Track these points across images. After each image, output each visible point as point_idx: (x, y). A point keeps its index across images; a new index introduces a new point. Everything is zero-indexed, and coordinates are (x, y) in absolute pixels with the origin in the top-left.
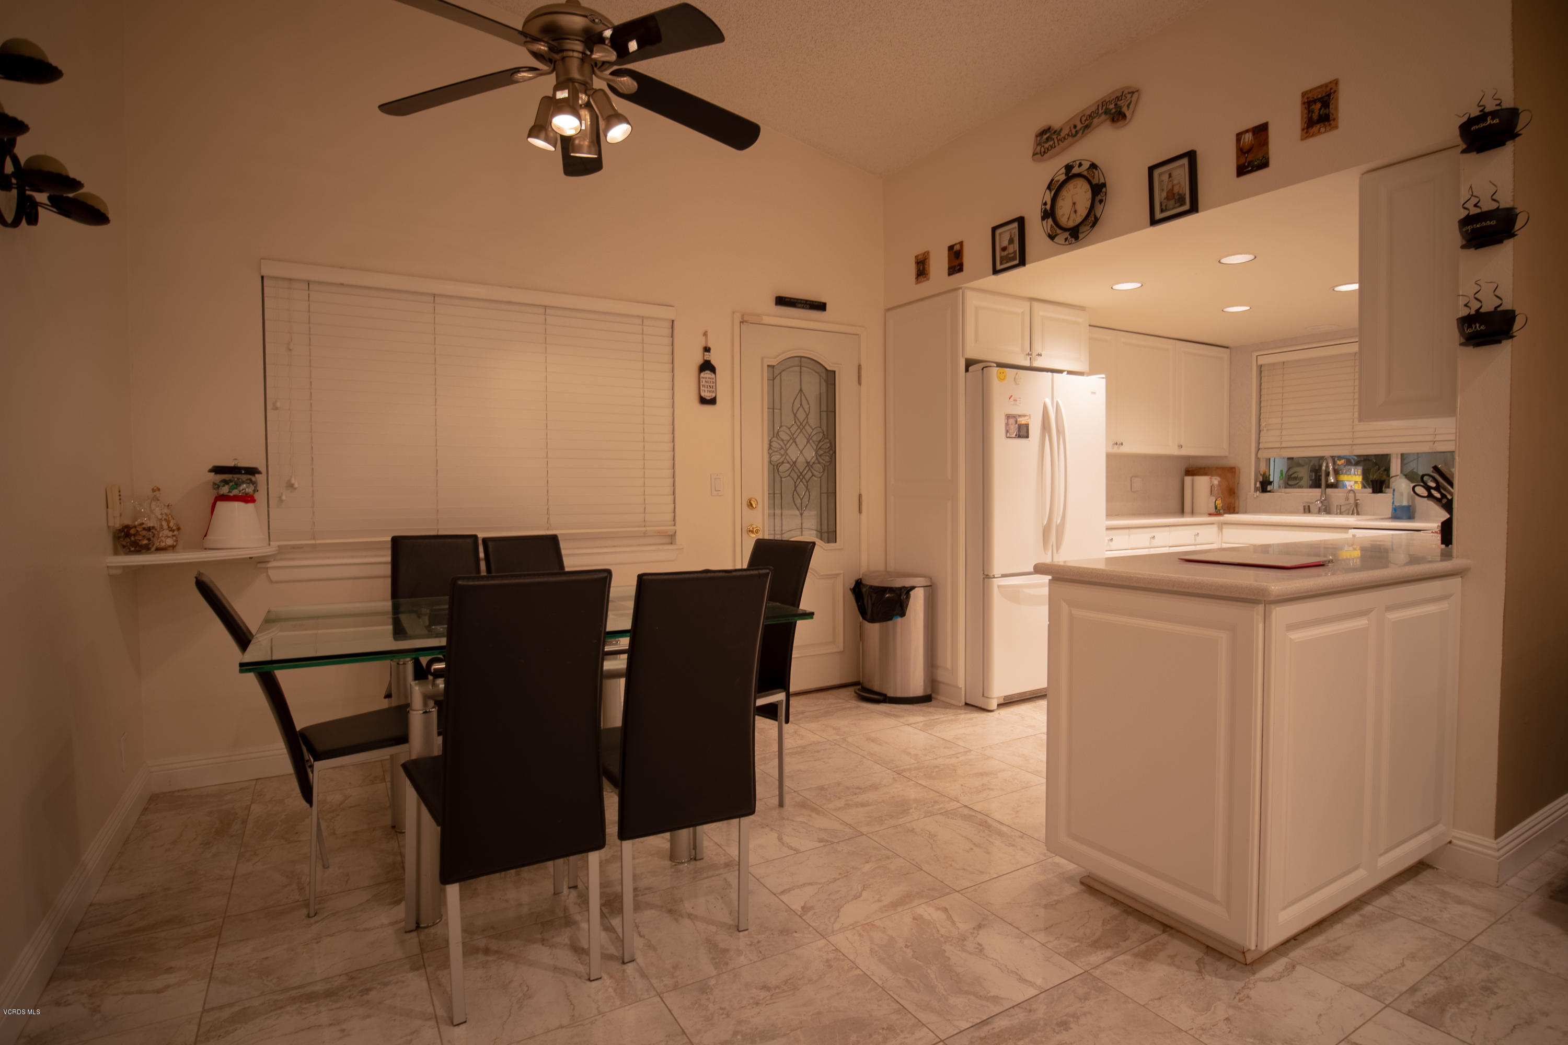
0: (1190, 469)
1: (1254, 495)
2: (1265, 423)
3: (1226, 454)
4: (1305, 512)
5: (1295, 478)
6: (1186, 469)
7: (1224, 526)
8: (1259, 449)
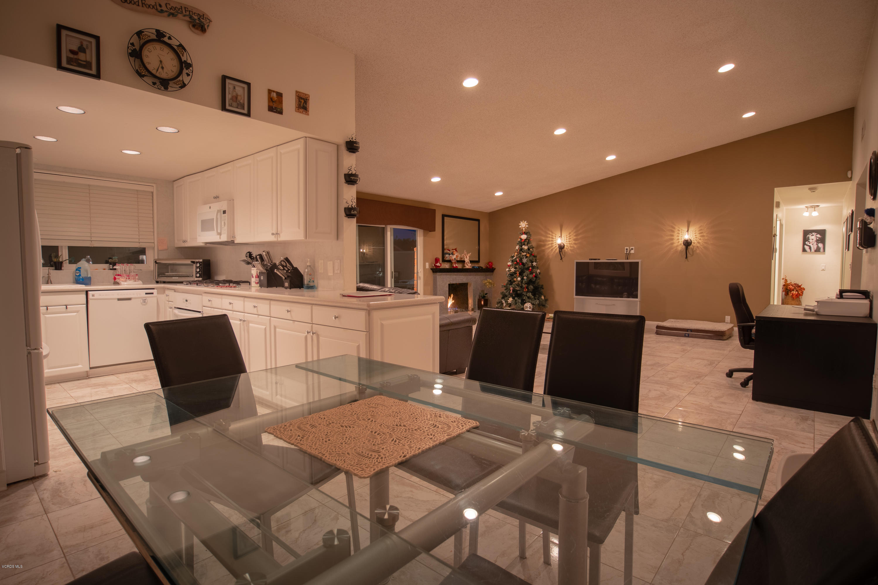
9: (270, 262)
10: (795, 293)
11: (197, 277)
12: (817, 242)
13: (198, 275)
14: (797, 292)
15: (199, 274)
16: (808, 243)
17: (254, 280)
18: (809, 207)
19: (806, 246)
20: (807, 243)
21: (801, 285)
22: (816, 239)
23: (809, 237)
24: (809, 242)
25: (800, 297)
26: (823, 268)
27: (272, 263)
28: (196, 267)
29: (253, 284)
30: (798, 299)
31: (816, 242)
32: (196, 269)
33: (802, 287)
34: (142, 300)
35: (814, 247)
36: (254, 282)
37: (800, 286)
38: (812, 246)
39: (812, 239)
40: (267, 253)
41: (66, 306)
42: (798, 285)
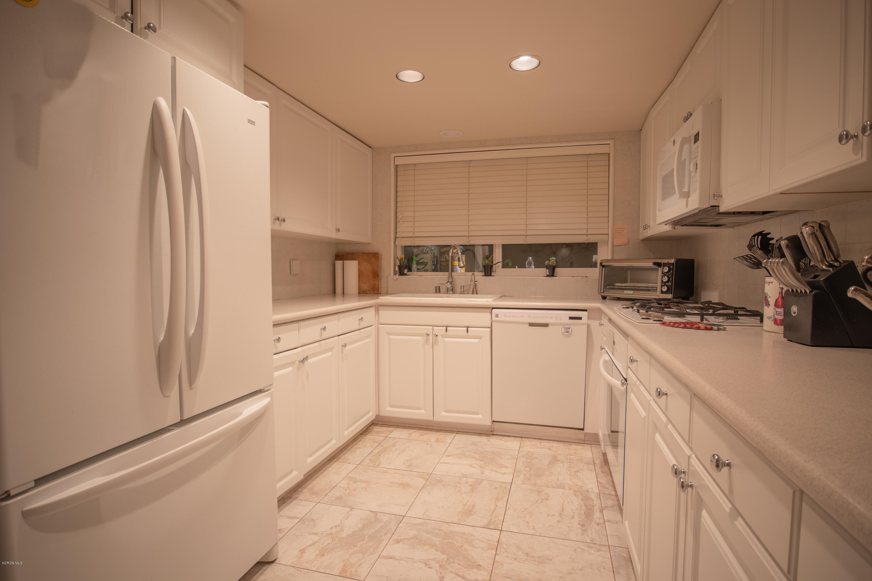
0: (340, 254)
1: (394, 277)
2: (402, 216)
3: (370, 242)
4: (436, 292)
5: (423, 263)
6: (336, 253)
7: (380, 308)
8: (396, 238)
9: (830, 258)
11: (662, 292)
13: (665, 289)
15: (667, 286)
17: (769, 312)
27: (836, 260)
28: (663, 273)
29: (768, 324)
32: (662, 277)
34: (563, 329)
36: (769, 318)
40: (817, 228)
41: (468, 327)
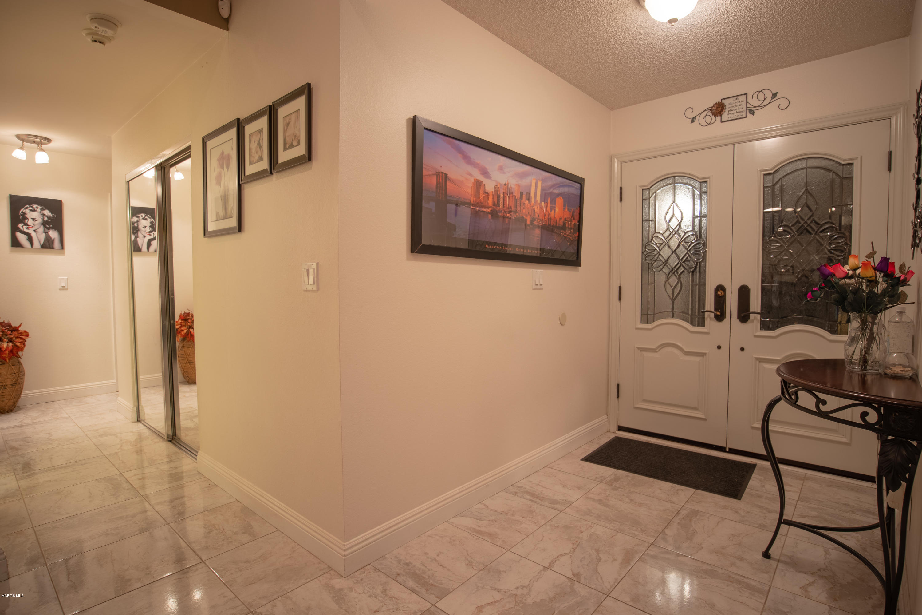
10: (7, 347)
12: (45, 226)
14: (10, 344)
16: (25, 227)
18: (26, 137)
19: (19, 235)
20: (20, 226)
21: (20, 326)
22: (43, 220)
23: (24, 214)
24: (27, 224)
25: (20, 353)
26: (63, 284)
30: (14, 359)
31: (42, 227)
33: (21, 329)
35: (39, 237)
37: (16, 329)
38: (33, 234)
39: (33, 219)
42: (9, 325)
